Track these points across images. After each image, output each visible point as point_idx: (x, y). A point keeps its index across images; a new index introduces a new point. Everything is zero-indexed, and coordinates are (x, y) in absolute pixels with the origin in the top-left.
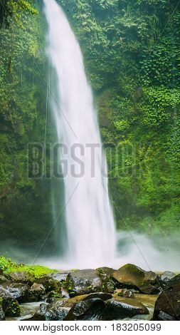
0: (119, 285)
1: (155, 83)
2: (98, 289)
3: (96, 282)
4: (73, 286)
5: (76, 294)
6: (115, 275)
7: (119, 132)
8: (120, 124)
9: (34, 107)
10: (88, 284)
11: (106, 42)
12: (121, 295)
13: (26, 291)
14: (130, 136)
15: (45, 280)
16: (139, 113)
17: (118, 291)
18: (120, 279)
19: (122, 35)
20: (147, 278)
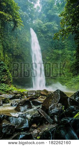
0: (42, 95)
1: (56, 49)
2: (34, 96)
3: (34, 94)
4: (28, 95)
5: (29, 97)
6: (41, 92)
7: (47, 60)
8: (47, 58)
9: (28, 53)
10: (32, 95)
11: (45, 39)
12: (41, 98)
13: (14, 96)
14: (50, 61)
15: (20, 93)
16: (52, 56)
17: (41, 96)
18: (42, 93)
19: (48, 37)
20: (49, 93)
